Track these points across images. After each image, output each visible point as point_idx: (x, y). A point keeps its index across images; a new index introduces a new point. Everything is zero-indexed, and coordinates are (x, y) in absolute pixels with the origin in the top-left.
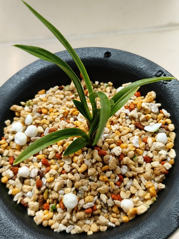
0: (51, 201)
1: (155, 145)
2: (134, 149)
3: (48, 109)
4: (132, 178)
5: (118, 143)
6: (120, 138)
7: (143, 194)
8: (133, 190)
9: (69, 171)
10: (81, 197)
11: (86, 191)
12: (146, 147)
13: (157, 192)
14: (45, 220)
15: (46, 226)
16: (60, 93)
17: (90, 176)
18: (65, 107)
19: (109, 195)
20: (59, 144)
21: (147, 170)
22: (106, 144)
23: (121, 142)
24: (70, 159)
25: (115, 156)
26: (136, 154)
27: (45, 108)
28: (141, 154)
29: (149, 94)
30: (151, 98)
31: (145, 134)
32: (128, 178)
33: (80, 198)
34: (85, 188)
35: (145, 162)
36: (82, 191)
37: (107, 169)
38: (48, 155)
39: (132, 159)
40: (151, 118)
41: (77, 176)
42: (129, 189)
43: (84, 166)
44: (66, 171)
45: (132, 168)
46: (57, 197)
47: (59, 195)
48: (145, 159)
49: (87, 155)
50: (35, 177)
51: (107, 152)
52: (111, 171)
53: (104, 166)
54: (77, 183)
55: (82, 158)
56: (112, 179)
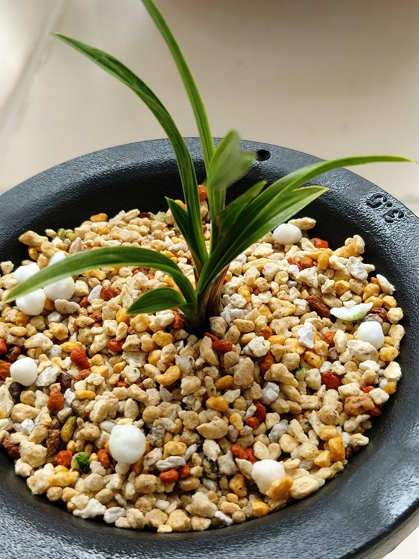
0: (78, 444)
1: (354, 346)
2: (301, 351)
4: (288, 416)
5: (263, 332)
6: (269, 324)
7: (312, 452)
8: (286, 443)
9: (135, 379)
10: (156, 441)
11: (170, 432)
12: (329, 353)
13: (348, 453)
14: (54, 484)
15: (54, 499)
16: (140, 224)
17: (185, 396)
19: (226, 445)
20: (119, 318)
21: (327, 403)
22: (234, 329)
23: (270, 331)
24: (141, 357)
25: (254, 358)
26: (304, 364)
27: (100, 245)
28: (316, 365)
29: (350, 240)
30: (352, 248)
31: (329, 327)
32: (279, 414)
33: (152, 444)
34: (168, 423)
35: (324, 386)
36: (159, 427)
37: (230, 383)
38: (88, 345)
39: (294, 372)
40: (349, 291)
41: (153, 394)
42: (277, 440)
43: (173, 372)
44: (128, 381)
45: (290, 393)
46: (94, 435)
47: (101, 433)
48: (326, 380)
49: (184, 349)
50: (47, 385)
51: (234, 346)
52: (239, 390)
53: (222, 376)
54: (151, 410)
55: (171, 351)
56: (238, 410)
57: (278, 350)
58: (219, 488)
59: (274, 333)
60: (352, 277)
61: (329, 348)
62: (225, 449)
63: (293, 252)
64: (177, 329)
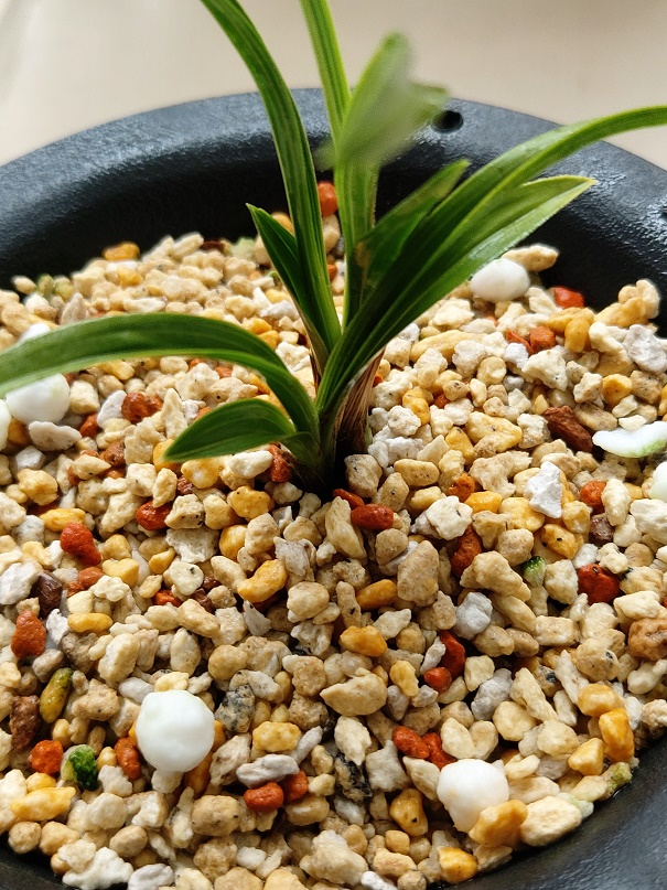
0: (75, 727)
2: (535, 523)
4: (511, 662)
5: (455, 484)
6: (467, 468)
7: (564, 743)
8: (509, 721)
9: (191, 589)
10: (236, 722)
11: (264, 700)
12: (593, 525)
13: (638, 742)
14: (24, 816)
15: (23, 849)
16: (204, 263)
17: (296, 624)
19: (384, 729)
20: (158, 459)
21: (591, 634)
22: (396, 481)
23: (471, 483)
24: (206, 541)
25: (438, 543)
26: (541, 552)
27: (121, 309)
28: (568, 553)
29: (630, 290)
30: (636, 308)
31: (592, 471)
32: (492, 658)
33: (229, 727)
34: (262, 683)
35: (584, 596)
36: (243, 691)
37: (389, 596)
39: (520, 568)
40: (632, 397)
41: (229, 621)
42: (490, 715)
43: (271, 573)
44: (178, 592)
45: (515, 614)
46: (107, 709)
47: (121, 703)
48: (587, 584)
49: (292, 524)
50: (12, 602)
51: (396, 516)
52: (408, 611)
53: (373, 582)
54: (225, 655)
55: (266, 529)
56: (406, 653)
57: (489, 525)
58: (370, 819)
59: (480, 488)
60: (637, 366)
61: (592, 515)
62: (380, 735)
63: (512, 316)
64: (277, 483)
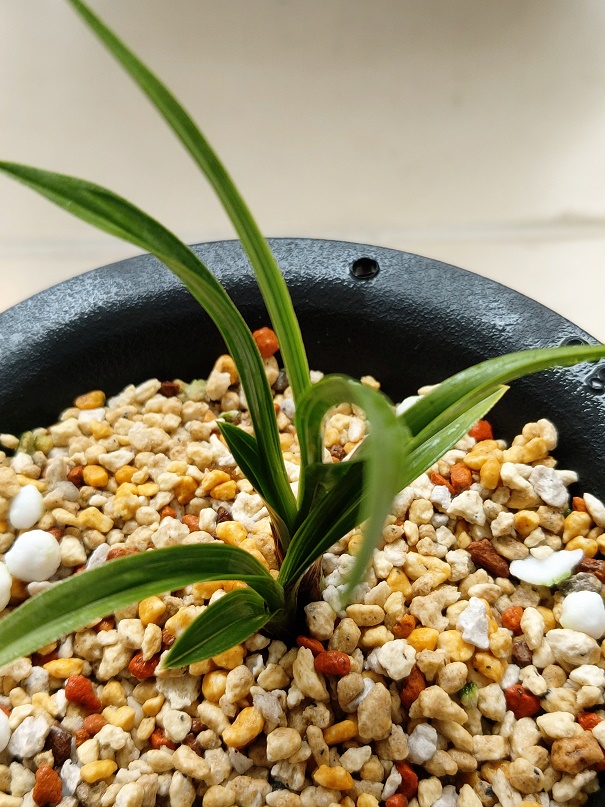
1: (558, 641)
2: (467, 654)
3: (113, 470)
4: (456, 781)
5: (399, 624)
6: (407, 604)
9: (182, 735)
12: (515, 649)
16: (164, 409)
17: (275, 763)
18: (182, 462)
20: (145, 616)
21: (520, 750)
22: (349, 627)
23: (412, 621)
24: (190, 687)
25: (387, 681)
26: (474, 677)
27: (97, 463)
28: (496, 678)
29: (531, 429)
30: (538, 447)
31: (510, 595)
32: (440, 778)
35: (511, 713)
37: (352, 734)
38: (95, 663)
39: (457, 696)
40: (540, 529)
41: (217, 762)
43: (249, 721)
44: (171, 736)
45: (456, 739)
48: (513, 703)
49: (264, 671)
50: (30, 756)
51: (352, 661)
52: (369, 748)
53: (337, 723)
54: (217, 795)
55: (243, 681)
56: (370, 783)
57: (431, 664)
59: (419, 623)
60: (545, 504)
61: (513, 638)
